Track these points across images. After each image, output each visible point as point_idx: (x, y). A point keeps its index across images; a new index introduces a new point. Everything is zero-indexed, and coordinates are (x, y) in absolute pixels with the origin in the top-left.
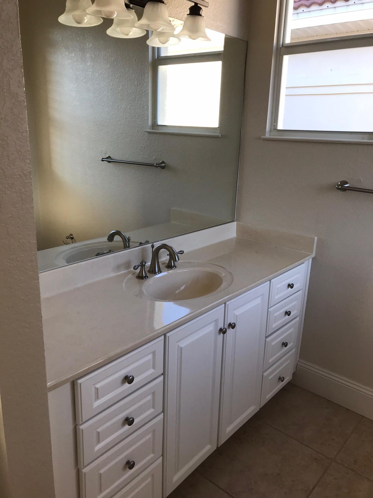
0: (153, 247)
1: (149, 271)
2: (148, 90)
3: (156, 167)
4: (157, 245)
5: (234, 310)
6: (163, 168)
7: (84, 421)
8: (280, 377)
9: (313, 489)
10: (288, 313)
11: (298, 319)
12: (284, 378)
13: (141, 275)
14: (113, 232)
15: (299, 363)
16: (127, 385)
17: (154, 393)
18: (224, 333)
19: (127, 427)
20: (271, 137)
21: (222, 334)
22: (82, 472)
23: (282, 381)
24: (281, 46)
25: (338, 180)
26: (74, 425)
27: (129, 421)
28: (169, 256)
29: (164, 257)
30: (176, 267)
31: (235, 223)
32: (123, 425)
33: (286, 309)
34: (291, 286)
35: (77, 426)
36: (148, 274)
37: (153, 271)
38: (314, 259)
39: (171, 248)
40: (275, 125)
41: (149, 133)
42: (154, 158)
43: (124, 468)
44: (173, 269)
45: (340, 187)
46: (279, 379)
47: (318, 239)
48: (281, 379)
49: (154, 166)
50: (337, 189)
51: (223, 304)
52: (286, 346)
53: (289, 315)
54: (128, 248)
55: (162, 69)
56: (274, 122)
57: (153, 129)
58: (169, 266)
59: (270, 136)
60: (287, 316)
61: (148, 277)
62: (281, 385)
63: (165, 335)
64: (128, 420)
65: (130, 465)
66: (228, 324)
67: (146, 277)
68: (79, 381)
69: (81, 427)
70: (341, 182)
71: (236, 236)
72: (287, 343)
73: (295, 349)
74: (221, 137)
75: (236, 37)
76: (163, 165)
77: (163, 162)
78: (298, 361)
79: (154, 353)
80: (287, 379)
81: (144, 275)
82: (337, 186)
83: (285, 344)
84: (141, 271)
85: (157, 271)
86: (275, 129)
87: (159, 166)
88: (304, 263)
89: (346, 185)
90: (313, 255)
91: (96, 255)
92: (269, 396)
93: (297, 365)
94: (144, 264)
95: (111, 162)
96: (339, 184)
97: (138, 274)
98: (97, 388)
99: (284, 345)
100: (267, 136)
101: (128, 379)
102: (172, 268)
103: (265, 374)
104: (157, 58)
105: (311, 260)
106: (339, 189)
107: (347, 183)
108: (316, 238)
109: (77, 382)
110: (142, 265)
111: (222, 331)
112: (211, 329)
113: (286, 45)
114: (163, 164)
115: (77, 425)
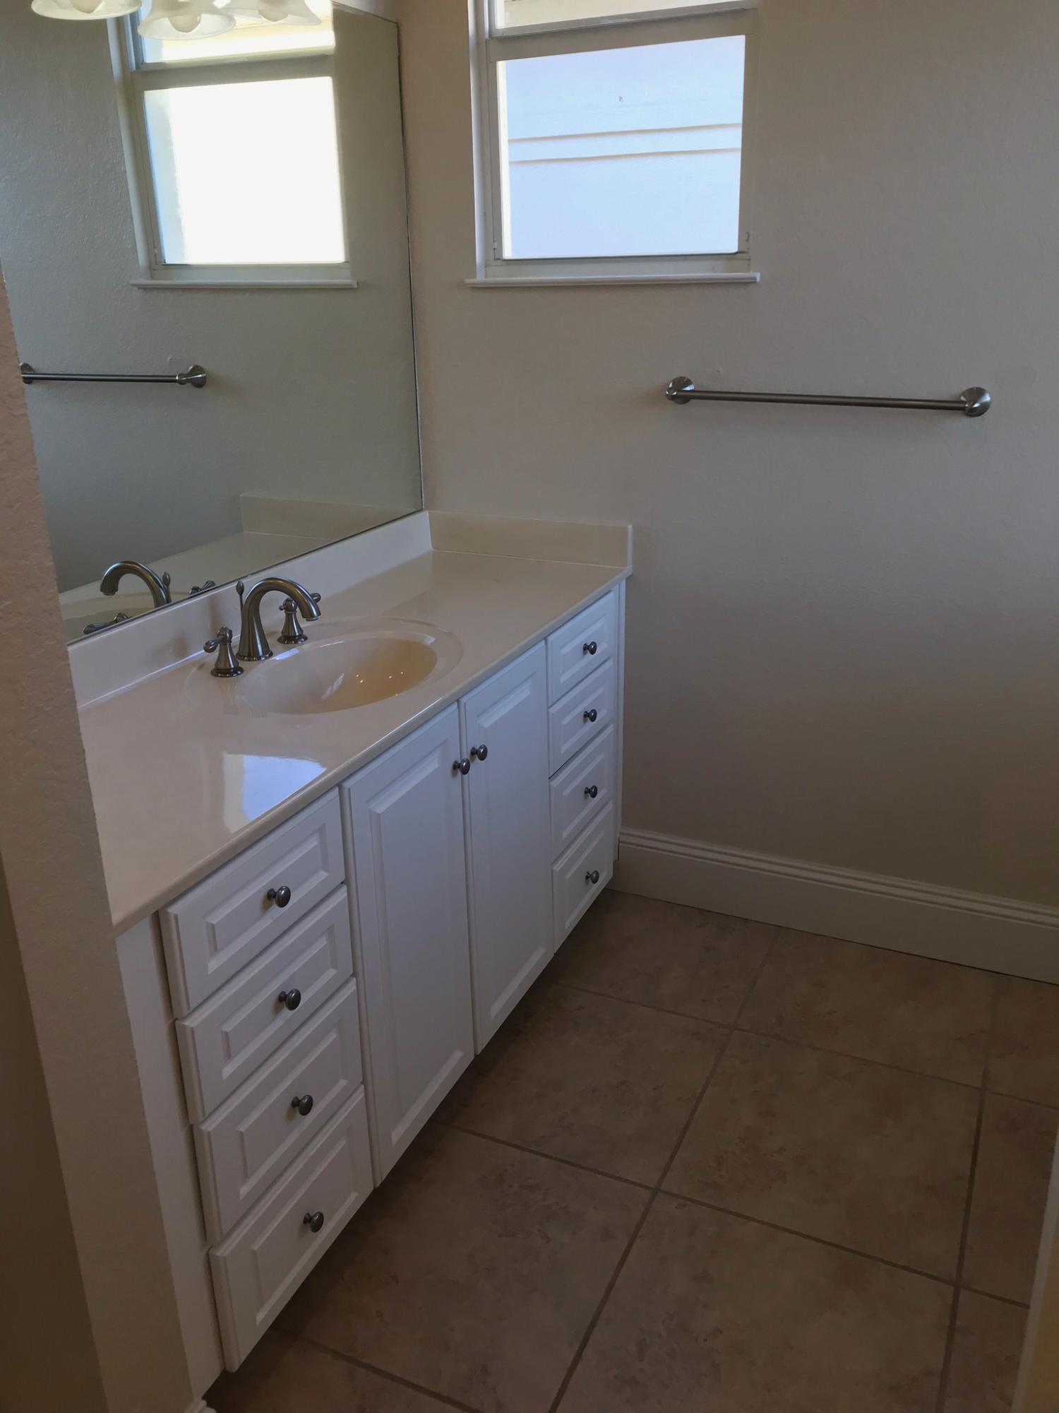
0: (240, 590)
1: (240, 656)
2: (124, 162)
3: (181, 382)
4: (251, 584)
5: (479, 716)
6: (200, 384)
7: (193, 1006)
8: (588, 873)
9: (703, 1091)
10: (590, 716)
11: (610, 729)
12: (596, 872)
13: (222, 666)
14: (115, 569)
15: (623, 838)
16: (276, 911)
17: (330, 931)
18: (465, 771)
19: (287, 1013)
20: (491, 279)
21: (459, 773)
22: (201, 1130)
23: (595, 881)
24: (487, 36)
25: (667, 377)
26: (171, 1021)
27: (289, 1000)
28: (284, 611)
29: (272, 614)
30: (306, 638)
31: (425, 515)
32: (277, 1010)
33: (585, 706)
34: (590, 648)
35: (177, 1022)
36: (242, 664)
37: (249, 653)
38: (629, 580)
39: (294, 585)
40: (496, 247)
41: (145, 288)
42: (169, 358)
43: (290, 1116)
44: (300, 645)
45: (675, 393)
46: (587, 878)
47: (634, 527)
48: (592, 878)
49: (175, 381)
50: (669, 399)
51: (453, 703)
52: (594, 795)
53: (593, 719)
54: (168, 602)
55: (155, 99)
56: (494, 241)
57: (152, 277)
58: (289, 638)
59: (486, 277)
60: (589, 723)
61: (242, 670)
62: (595, 889)
63: (339, 785)
64: (287, 998)
65: (303, 1106)
66: (469, 752)
67: (238, 670)
68: (173, 910)
69: (188, 1023)
70: (674, 382)
71: (431, 548)
72: (595, 788)
73: (611, 802)
74: (356, 286)
75: (364, 10)
76: (200, 376)
77: (197, 369)
78: (621, 833)
79: (321, 831)
80: (605, 877)
81: (232, 666)
82: (667, 393)
83: (592, 792)
84: (222, 656)
85: (261, 653)
86: (496, 257)
87: (188, 381)
88: (610, 591)
89: (688, 388)
90: (628, 569)
91: (86, 632)
92: (570, 922)
93: (619, 842)
94: (228, 635)
95: (34, 381)
96: (671, 386)
97: (216, 664)
98: (213, 926)
99: (589, 795)
100: (480, 278)
101: (278, 898)
102: (296, 642)
103: (557, 867)
104: (134, 68)
105: (623, 583)
106: (673, 398)
107: (688, 383)
108: (630, 527)
109: (167, 913)
110: (223, 639)
111: (461, 768)
112: (433, 765)
113: (500, 35)
114: (198, 372)
115: (176, 1019)
